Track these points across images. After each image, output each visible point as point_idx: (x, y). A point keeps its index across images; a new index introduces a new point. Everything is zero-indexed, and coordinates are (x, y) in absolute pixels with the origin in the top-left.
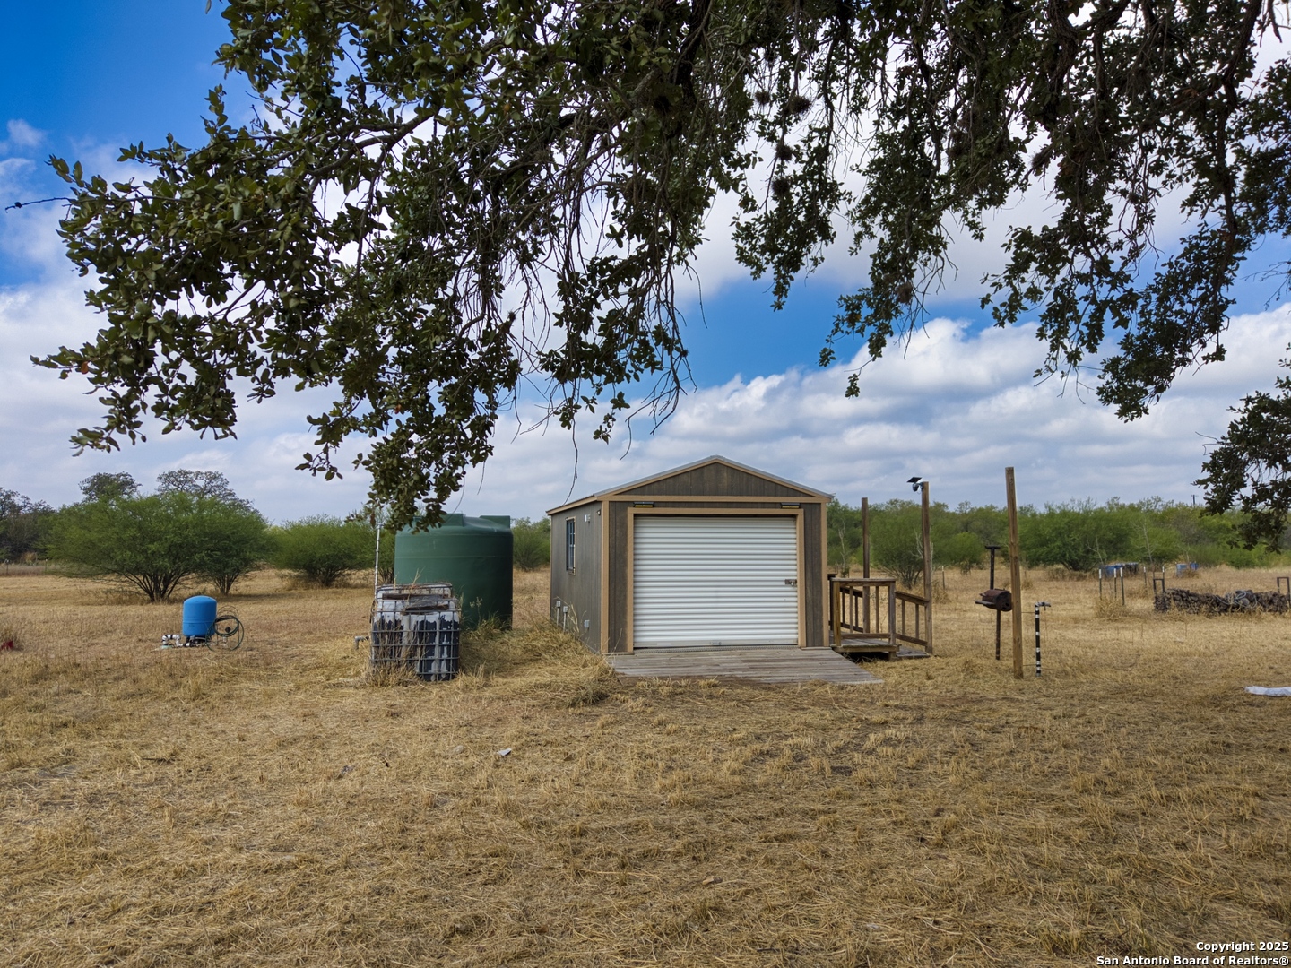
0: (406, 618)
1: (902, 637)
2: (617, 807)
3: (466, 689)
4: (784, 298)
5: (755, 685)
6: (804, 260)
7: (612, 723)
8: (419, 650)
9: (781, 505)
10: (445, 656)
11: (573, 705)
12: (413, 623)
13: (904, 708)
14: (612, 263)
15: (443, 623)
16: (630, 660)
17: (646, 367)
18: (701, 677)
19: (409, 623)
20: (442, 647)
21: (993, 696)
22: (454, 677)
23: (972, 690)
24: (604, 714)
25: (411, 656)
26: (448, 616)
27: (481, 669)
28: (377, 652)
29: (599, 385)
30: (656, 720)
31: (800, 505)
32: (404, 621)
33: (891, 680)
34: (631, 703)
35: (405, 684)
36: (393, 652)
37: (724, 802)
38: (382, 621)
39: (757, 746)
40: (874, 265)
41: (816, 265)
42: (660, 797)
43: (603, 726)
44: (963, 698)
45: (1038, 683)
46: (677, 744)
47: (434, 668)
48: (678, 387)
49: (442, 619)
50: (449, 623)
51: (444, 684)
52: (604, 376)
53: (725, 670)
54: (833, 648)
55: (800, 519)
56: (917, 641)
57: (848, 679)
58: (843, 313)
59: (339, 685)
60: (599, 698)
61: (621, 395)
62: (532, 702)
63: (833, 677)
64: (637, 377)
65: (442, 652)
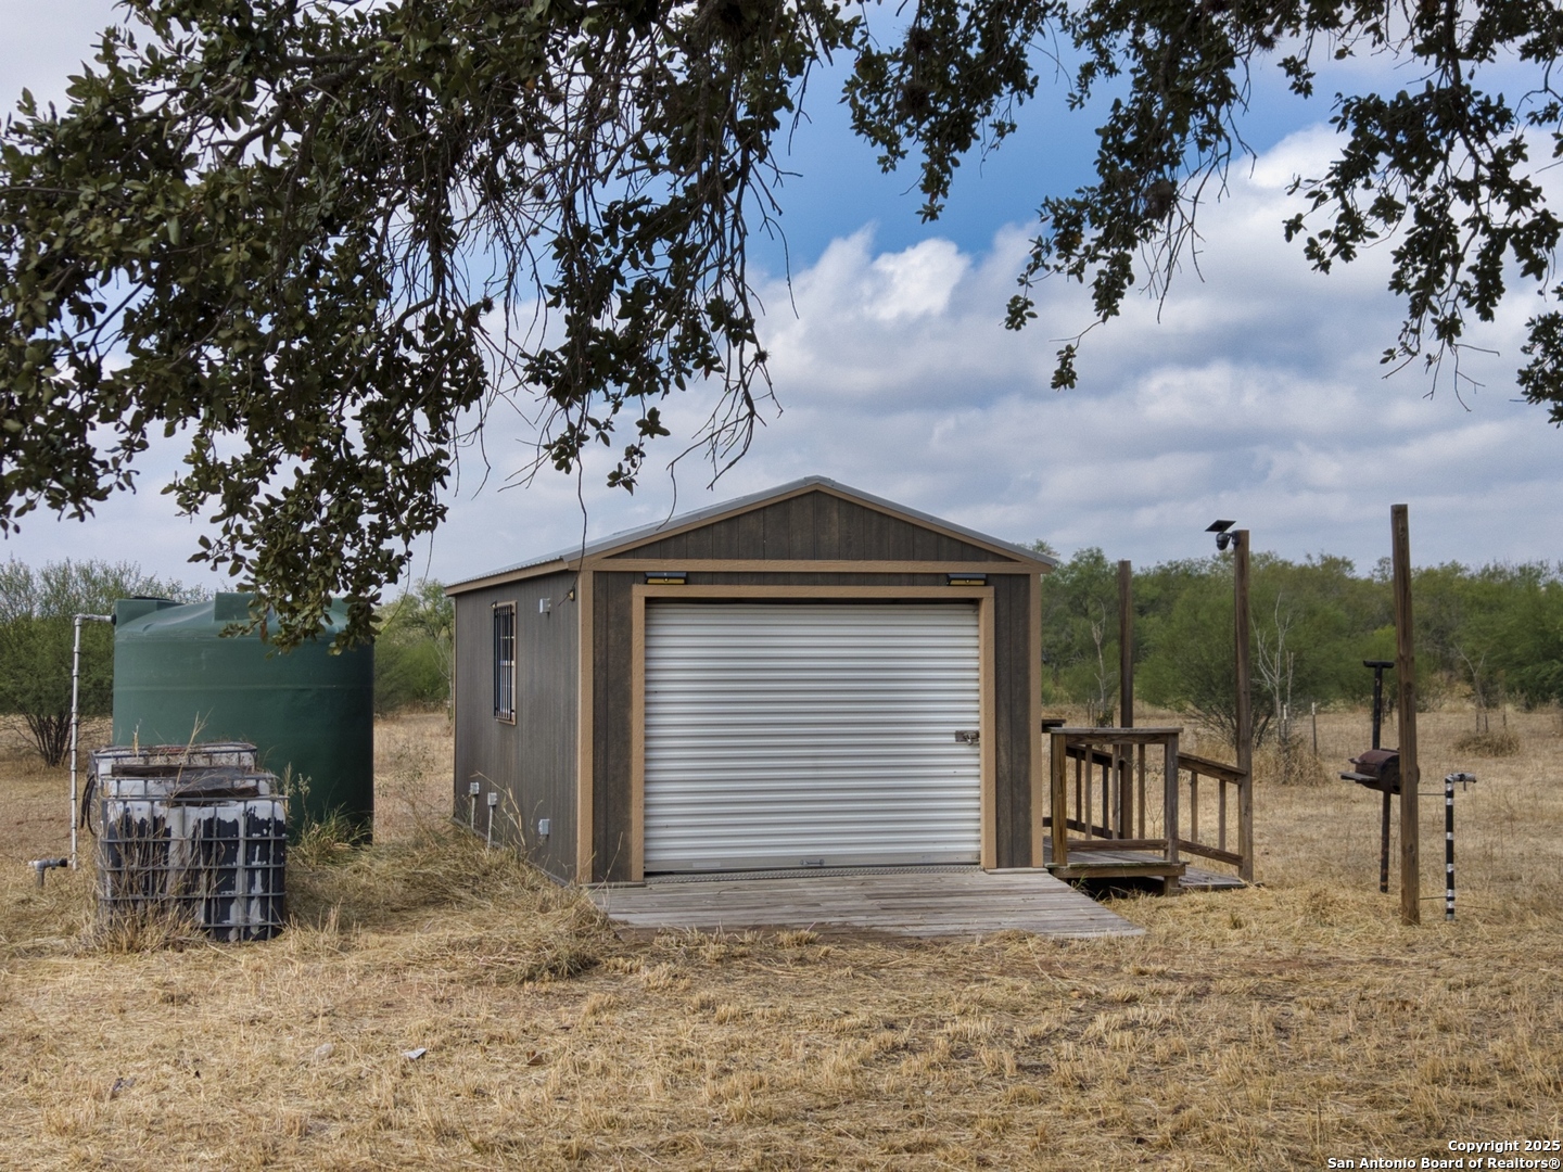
0: (176, 812)
1: (1192, 848)
2: (638, 1126)
3: (305, 953)
4: (940, 199)
5: (889, 940)
6: (978, 128)
7: (610, 1007)
8: (203, 879)
9: (947, 579)
10: (258, 890)
11: (531, 978)
12: (191, 824)
13: (1177, 977)
14: (643, 209)
15: (253, 823)
16: (637, 896)
17: (696, 366)
18: (782, 927)
19: (183, 823)
20: (252, 871)
21: (1354, 957)
22: (277, 932)
23: (1315, 947)
24: (594, 992)
25: (187, 890)
26: (263, 809)
27: (333, 915)
28: (117, 882)
29: (616, 397)
30: (696, 1000)
31: (987, 580)
32: (172, 818)
33: (1161, 930)
34: (645, 973)
35: (180, 947)
36: (150, 882)
37: (823, 1114)
38: (126, 819)
39: (887, 1036)
40: (1104, 145)
41: (1001, 134)
42: (710, 1111)
43: (595, 1012)
44: (1294, 960)
45: (1445, 931)
46: (741, 1035)
47: (235, 916)
48: (752, 414)
49: (250, 817)
50: (265, 824)
51: (258, 946)
52: (626, 386)
53: (831, 913)
54: (1051, 871)
55: (987, 608)
56: (1221, 855)
57: (1074, 927)
58: (1048, 232)
59: (38, 951)
60: (582, 967)
61: (654, 414)
62: (447, 975)
63: (1045, 924)
64: (681, 385)
65: (251, 883)
